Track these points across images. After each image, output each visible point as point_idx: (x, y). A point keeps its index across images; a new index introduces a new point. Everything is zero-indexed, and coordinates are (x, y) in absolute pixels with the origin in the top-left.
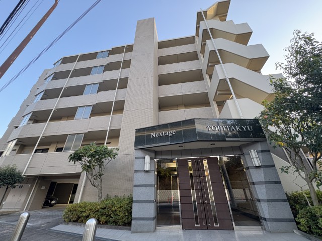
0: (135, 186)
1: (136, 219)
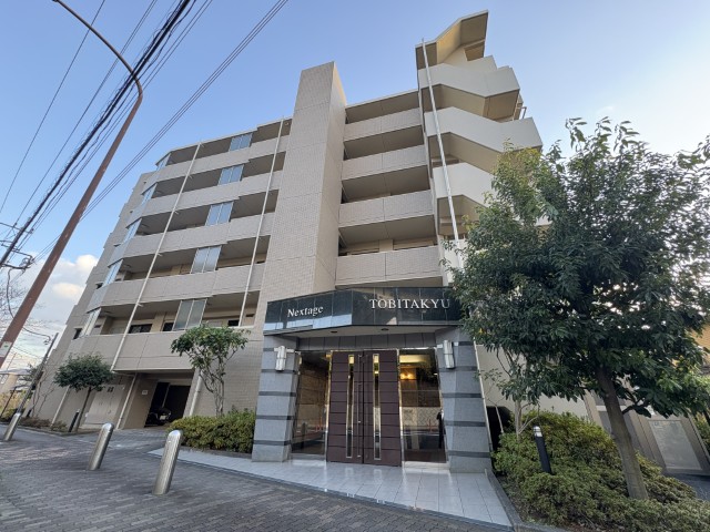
0: (262, 394)
1: (259, 442)
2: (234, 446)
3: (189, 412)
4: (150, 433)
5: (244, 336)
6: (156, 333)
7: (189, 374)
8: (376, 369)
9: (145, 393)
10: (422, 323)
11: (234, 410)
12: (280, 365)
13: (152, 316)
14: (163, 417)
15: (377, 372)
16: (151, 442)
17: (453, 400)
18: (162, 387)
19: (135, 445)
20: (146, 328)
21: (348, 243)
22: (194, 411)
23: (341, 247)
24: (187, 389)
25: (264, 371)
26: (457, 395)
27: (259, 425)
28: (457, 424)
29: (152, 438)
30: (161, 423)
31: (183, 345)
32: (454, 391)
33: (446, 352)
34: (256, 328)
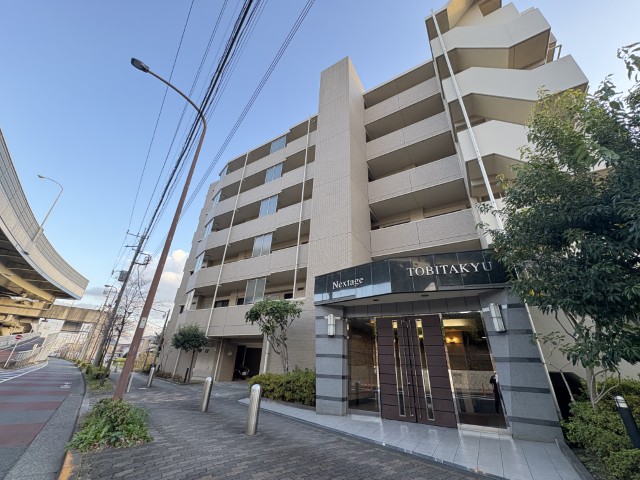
0: (318, 356)
1: (320, 397)
2: (300, 400)
3: (263, 369)
4: (236, 385)
5: (298, 307)
6: (233, 306)
7: (260, 339)
8: (420, 333)
9: (230, 354)
10: (463, 287)
11: (297, 370)
12: (331, 331)
13: (228, 293)
14: (244, 373)
15: (421, 336)
16: (239, 393)
17: (508, 364)
18: (241, 349)
19: (228, 394)
20: (225, 303)
21: (380, 217)
22: (267, 370)
23: (373, 221)
24: (259, 351)
25: (318, 336)
26: (511, 360)
27: (319, 382)
28: (514, 389)
29: (239, 389)
30: (243, 378)
31: (254, 316)
32: (508, 356)
33: (493, 314)
34: (307, 299)
